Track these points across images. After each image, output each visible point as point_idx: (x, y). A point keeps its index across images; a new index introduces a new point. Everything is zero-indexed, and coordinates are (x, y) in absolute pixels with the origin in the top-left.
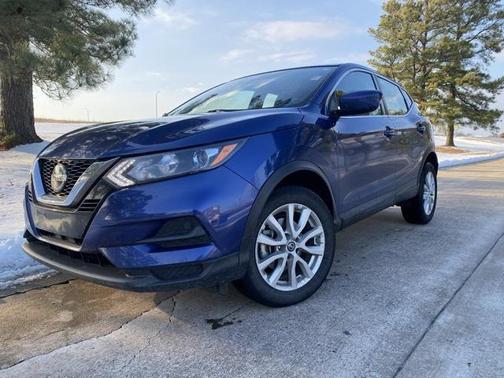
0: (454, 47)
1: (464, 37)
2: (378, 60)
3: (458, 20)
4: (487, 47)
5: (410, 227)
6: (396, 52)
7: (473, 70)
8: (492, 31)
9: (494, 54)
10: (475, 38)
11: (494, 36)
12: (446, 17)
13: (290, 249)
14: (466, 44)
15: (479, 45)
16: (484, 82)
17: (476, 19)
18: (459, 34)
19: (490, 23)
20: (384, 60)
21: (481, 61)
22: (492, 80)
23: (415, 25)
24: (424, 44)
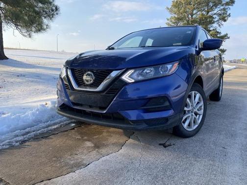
0: (206, 18)
1: (210, 13)
2: (171, 23)
3: (208, 5)
4: (220, 19)
5: (213, 102)
6: (179, 19)
7: (214, 30)
8: (223, 11)
9: (223, 23)
10: (215, 14)
11: (223, 14)
12: (202, 3)
13: (192, 112)
14: (211, 17)
15: (217, 18)
16: (218, 36)
17: (216, 5)
18: (208, 12)
19: (222, 7)
20: (174, 23)
21: (217, 25)
22: (222, 35)
23: (189, 6)
24: (192, 16)
